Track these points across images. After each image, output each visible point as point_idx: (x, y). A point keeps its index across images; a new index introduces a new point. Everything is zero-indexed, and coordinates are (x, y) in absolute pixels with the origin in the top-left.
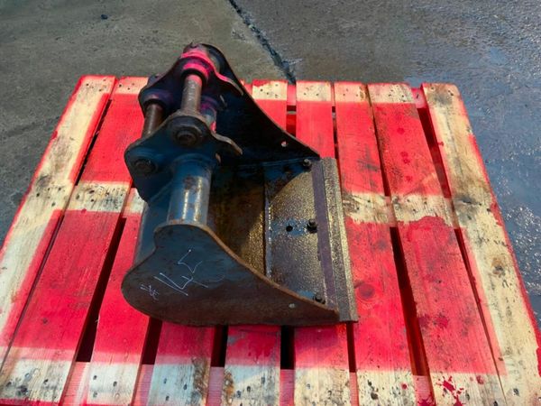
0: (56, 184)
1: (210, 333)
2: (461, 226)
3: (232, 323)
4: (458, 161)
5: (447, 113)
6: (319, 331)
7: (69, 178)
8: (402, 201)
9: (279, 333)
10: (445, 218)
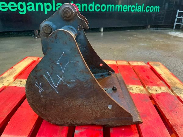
0: (7, 79)
1: (66, 129)
2: (178, 95)
3: (78, 122)
4: (169, 78)
5: (160, 68)
6: (123, 129)
7: (13, 78)
8: (151, 88)
9: (102, 130)
10: (170, 93)
